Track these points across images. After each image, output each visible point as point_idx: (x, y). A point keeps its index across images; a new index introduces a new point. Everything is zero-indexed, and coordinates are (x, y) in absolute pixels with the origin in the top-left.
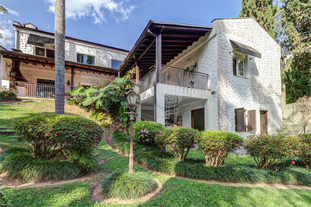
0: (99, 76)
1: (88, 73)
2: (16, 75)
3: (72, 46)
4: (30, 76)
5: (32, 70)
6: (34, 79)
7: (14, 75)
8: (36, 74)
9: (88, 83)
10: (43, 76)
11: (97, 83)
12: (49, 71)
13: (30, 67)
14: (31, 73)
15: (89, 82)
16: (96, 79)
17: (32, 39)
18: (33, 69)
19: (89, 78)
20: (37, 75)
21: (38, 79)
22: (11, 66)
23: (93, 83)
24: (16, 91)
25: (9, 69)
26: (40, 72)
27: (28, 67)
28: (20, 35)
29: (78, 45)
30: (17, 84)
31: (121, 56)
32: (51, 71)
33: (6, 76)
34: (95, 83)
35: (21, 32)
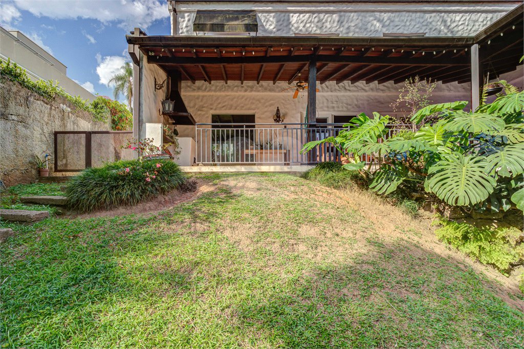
0: (351, 89)
1: (324, 85)
2: (175, 109)
3: (283, 21)
4: (199, 110)
5: (203, 96)
6: (207, 116)
7: (171, 110)
8: (211, 105)
9: (324, 110)
10: (224, 106)
11: (345, 109)
12: (237, 92)
13: (199, 88)
14: (201, 104)
15: (326, 109)
16: (344, 96)
17: (202, 19)
18: (205, 93)
19: (324, 96)
20: (211, 107)
21: (213, 116)
22: (165, 85)
23: (336, 109)
24: (176, 150)
25: (162, 94)
26: (218, 98)
27: (194, 90)
28: (180, 18)
29: (298, 14)
30: (176, 133)
31: (411, 20)
32: (241, 91)
33: (155, 113)
34: (341, 109)
35: (181, 12)
